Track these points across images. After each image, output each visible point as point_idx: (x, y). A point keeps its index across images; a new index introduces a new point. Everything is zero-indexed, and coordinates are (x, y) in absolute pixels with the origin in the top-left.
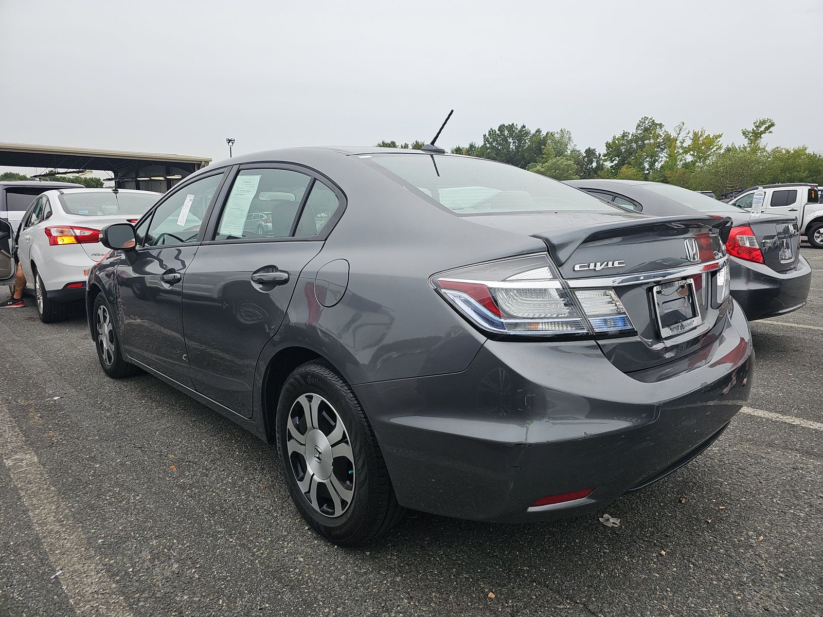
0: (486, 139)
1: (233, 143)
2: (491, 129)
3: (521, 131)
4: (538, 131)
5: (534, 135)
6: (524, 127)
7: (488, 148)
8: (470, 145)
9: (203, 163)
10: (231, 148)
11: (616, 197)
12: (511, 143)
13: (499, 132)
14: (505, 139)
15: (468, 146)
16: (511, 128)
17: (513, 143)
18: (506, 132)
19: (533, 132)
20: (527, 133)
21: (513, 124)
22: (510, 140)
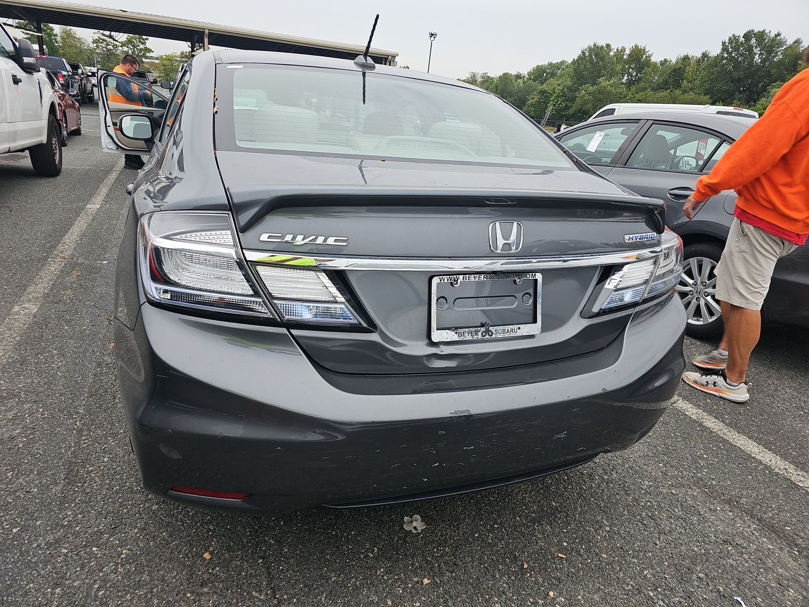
0: (725, 49)
1: (434, 37)
2: (733, 35)
3: (773, 40)
4: (798, 42)
5: (790, 47)
6: (778, 35)
7: (723, 58)
8: (703, 54)
9: (390, 57)
10: (432, 43)
11: (725, 140)
12: (756, 54)
13: (743, 39)
14: (750, 49)
15: (699, 55)
16: (761, 36)
17: (760, 54)
18: (753, 41)
19: (790, 42)
20: (781, 44)
21: (764, 31)
22: (757, 50)
